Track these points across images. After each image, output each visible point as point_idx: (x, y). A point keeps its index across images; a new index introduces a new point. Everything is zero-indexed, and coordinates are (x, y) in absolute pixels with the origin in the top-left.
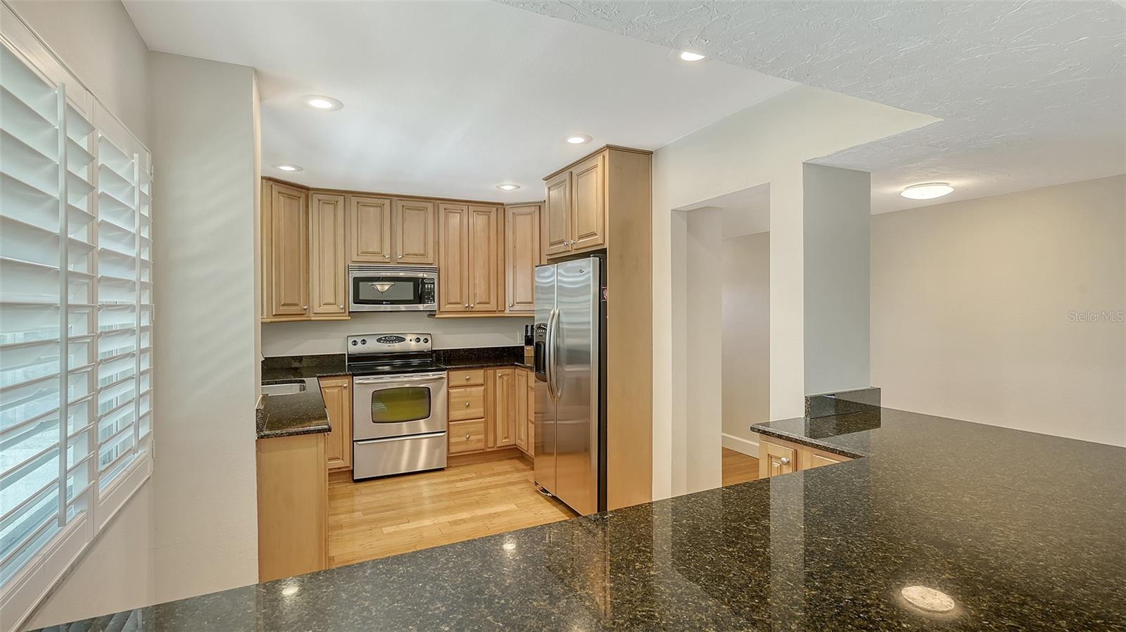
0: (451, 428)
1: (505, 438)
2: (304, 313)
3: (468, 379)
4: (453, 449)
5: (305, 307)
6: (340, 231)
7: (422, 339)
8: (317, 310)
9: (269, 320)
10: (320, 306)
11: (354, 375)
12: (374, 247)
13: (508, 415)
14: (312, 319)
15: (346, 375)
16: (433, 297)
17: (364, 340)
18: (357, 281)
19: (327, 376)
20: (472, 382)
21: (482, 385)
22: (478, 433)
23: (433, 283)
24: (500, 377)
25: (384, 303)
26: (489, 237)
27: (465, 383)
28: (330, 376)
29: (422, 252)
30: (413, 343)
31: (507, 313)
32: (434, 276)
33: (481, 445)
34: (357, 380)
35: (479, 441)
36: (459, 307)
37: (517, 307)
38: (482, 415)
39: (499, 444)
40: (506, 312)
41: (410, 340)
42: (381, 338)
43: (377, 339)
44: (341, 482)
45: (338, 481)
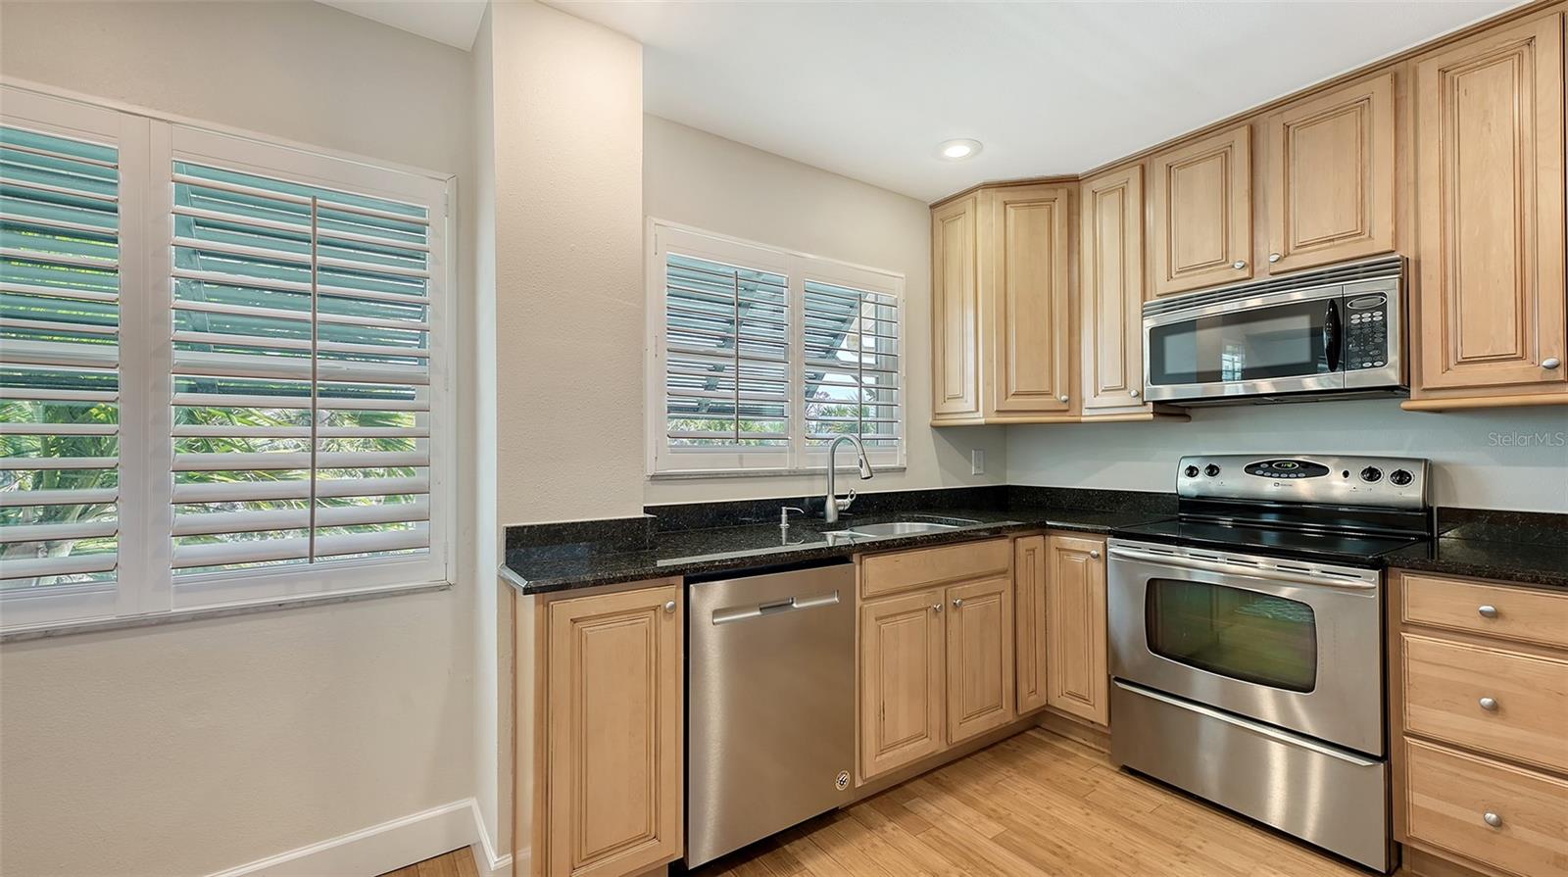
0: (1412, 757)
5: (1066, 398)
7: (1387, 474)
8: (1091, 400)
10: (1097, 395)
11: (1110, 534)
12: (1208, 253)
15: (1096, 531)
16: (1382, 347)
18: (1161, 334)
19: (1062, 528)
23: (1383, 308)
27: (1475, 625)
28: (1068, 529)
29: (1351, 228)
32: (1384, 284)
34: (1113, 546)
41: (1346, 474)
42: (1258, 465)
43: (1248, 467)
44: (1103, 753)
45: (1101, 749)
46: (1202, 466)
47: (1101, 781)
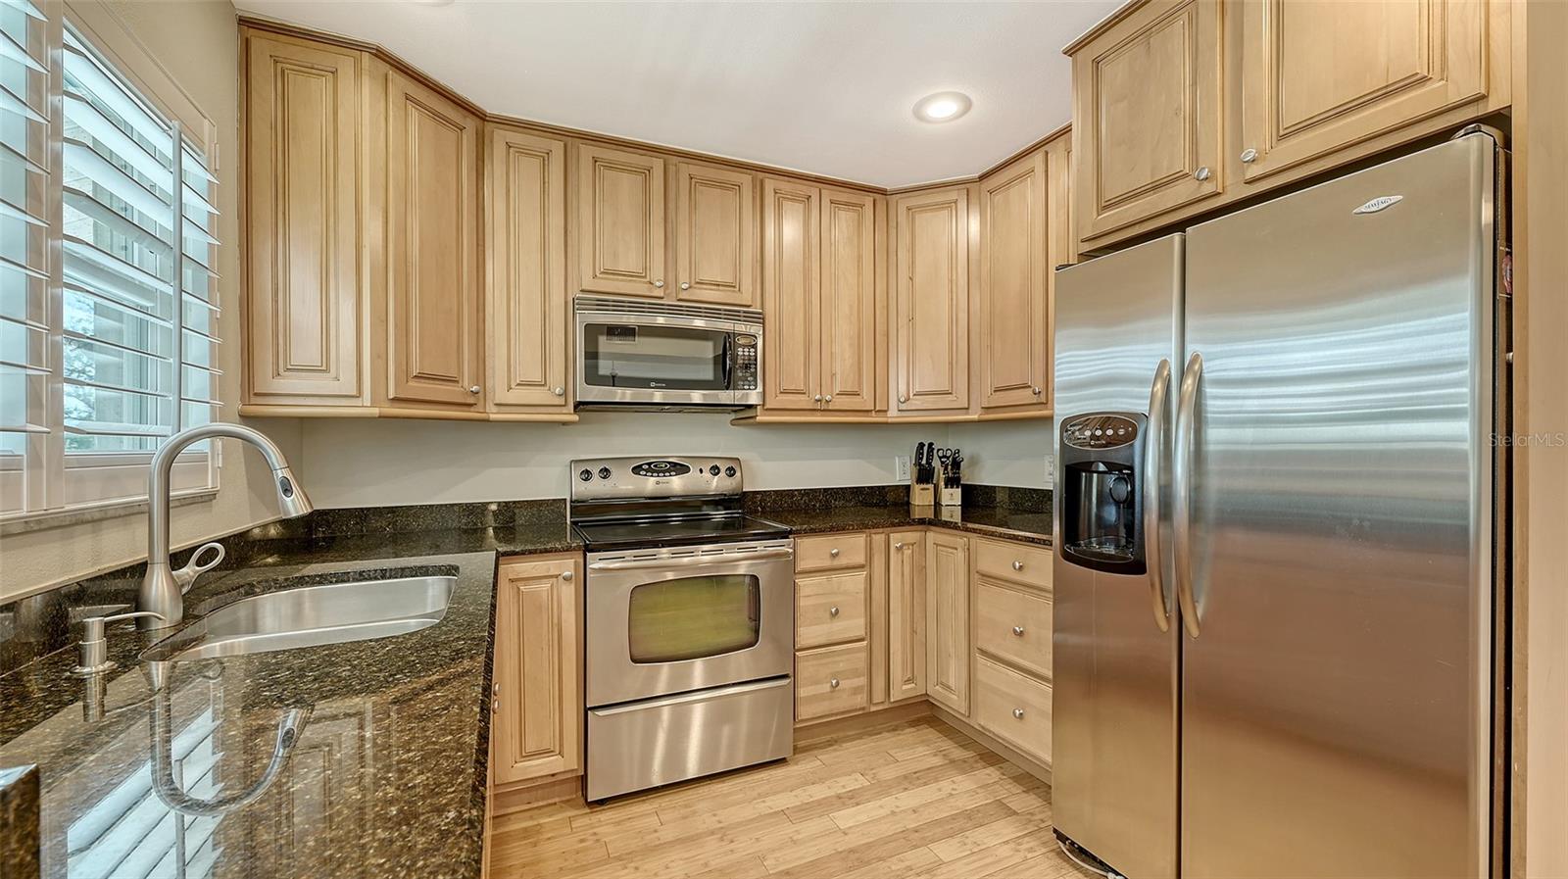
0: (800, 666)
1: (908, 681)
2: (471, 400)
3: (834, 556)
4: (805, 712)
5: (474, 388)
6: (556, 220)
7: (723, 469)
8: (503, 396)
9: (375, 411)
10: (510, 388)
11: (587, 549)
12: (630, 262)
13: (913, 632)
14: (493, 417)
15: (569, 549)
16: (755, 375)
17: (606, 470)
18: (592, 331)
19: (523, 553)
20: (842, 561)
21: (861, 567)
22: (855, 673)
23: (755, 346)
24: (899, 549)
25: (653, 384)
26: (860, 258)
27: (827, 563)
28: (531, 552)
29: (729, 279)
30: (707, 475)
31: (893, 415)
32: (755, 329)
33: (860, 700)
34: (597, 562)
35: (856, 691)
36: (801, 401)
37: (917, 403)
38: (861, 633)
39: (897, 695)
40: (889, 414)
41: (701, 471)
42: (641, 466)
43: (633, 469)
44: (555, 804)
45: (550, 801)
46: (595, 470)
47: (595, 830)
